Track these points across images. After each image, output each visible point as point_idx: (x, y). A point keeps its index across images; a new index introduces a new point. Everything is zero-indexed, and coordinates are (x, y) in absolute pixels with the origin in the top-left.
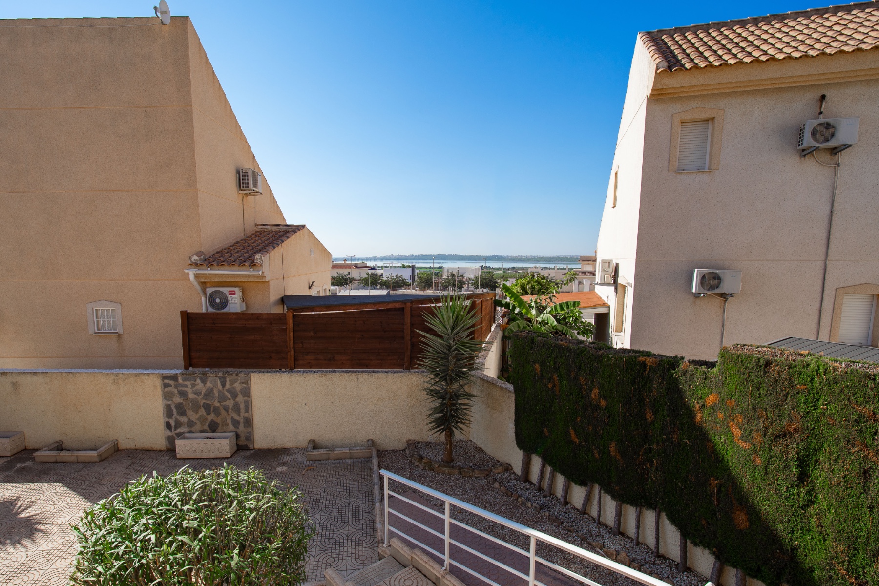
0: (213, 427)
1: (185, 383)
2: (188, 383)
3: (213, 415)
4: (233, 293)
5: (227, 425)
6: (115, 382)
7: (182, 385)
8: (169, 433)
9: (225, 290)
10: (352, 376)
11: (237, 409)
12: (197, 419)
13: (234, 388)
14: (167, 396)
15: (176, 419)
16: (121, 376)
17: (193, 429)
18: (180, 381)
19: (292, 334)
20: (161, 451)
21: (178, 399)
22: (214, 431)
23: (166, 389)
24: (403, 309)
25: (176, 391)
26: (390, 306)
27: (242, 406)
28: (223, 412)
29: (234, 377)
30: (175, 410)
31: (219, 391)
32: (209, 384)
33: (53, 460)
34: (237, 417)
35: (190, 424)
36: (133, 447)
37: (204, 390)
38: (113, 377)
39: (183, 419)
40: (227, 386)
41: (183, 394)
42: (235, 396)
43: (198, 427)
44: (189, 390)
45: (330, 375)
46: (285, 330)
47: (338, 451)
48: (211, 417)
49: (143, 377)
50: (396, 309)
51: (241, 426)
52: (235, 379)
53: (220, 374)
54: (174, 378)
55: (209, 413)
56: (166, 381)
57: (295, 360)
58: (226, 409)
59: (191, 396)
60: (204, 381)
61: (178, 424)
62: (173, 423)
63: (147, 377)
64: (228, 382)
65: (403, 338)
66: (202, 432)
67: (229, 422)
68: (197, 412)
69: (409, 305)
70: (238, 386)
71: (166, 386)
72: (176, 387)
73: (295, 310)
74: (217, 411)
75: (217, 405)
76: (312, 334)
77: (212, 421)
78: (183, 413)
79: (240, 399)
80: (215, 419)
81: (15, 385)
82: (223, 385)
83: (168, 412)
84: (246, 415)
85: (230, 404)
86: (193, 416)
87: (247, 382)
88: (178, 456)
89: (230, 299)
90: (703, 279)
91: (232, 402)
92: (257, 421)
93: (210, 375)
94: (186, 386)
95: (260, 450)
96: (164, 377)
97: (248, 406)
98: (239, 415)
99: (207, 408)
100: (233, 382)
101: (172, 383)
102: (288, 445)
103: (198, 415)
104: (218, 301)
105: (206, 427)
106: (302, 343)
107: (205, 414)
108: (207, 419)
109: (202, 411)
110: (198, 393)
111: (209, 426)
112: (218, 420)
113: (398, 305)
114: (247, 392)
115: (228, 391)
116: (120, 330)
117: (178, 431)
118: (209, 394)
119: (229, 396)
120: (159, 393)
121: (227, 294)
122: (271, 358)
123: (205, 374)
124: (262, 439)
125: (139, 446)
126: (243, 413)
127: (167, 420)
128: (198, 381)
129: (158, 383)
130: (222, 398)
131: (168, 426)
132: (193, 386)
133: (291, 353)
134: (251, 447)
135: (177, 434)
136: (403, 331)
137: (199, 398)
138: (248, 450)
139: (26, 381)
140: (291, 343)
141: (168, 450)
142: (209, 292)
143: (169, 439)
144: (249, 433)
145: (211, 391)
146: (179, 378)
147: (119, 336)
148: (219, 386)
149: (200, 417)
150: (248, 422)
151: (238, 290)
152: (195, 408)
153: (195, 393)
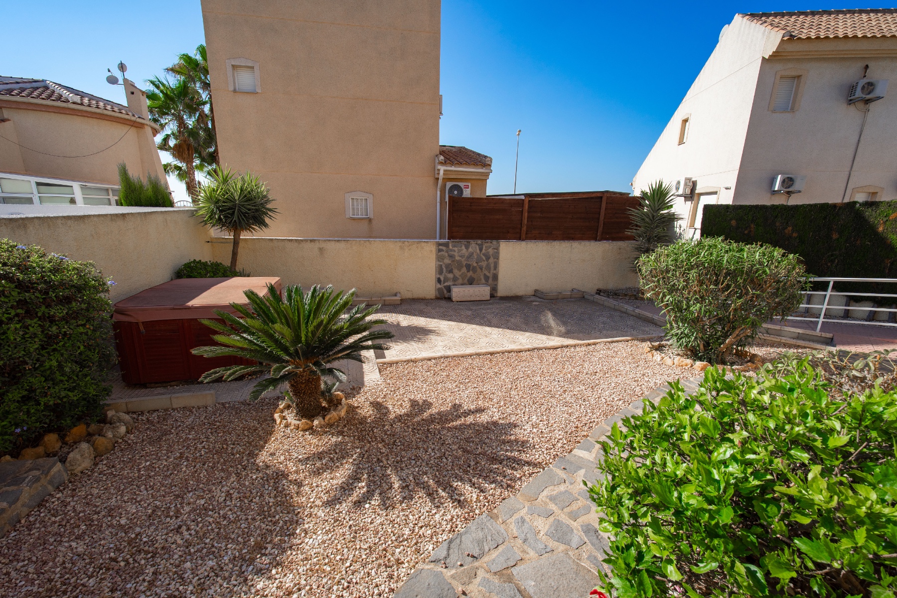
0: (471, 281)
1: (454, 249)
2: (456, 249)
3: (471, 272)
4: (467, 187)
5: (481, 280)
6: (401, 248)
7: (451, 250)
8: (439, 286)
9: (462, 184)
10: (567, 244)
11: (488, 267)
12: (460, 275)
13: (488, 252)
14: (439, 258)
15: (445, 275)
16: (406, 243)
17: (456, 283)
18: (451, 247)
19: (526, 214)
20: (433, 299)
21: (447, 261)
22: (472, 284)
23: (440, 253)
24: (601, 198)
25: (447, 255)
26: (593, 196)
27: (492, 265)
28: (479, 270)
29: (489, 244)
30: (444, 269)
31: (478, 255)
32: (470, 250)
34: (488, 274)
35: (455, 279)
36: (411, 297)
37: (467, 254)
38: (400, 245)
39: (450, 276)
40: (484, 251)
41: (451, 256)
42: (488, 258)
43: (460, 281)
44: (456, 254)
45: (553, 243)
46: (522, 211)
47: (564, 294)
48: (470, 274)
49: (423, 244)
50: (597, 198)
51: (490, 280)
52: (488, 246)
53: (479, 244)
54: (446, 245)
55: (468, 271)
56: (441, 247)
57: (526, 234)
58: (481, 268)
59: (457, 258)
60: (467, 248)
61: (446, 280)
62: (442, 279)
63: (426, 245)
64: (484, 248)
65: (598, 219)
67: (482, 277)
68: (460, 270)
69: (605, 194)
70: (491, 251)
71: (440, 251)
72: (447, 251)
73: (531, 196)
74: (474, 270)
75: (475, 265)
76: (539, 215)
77: (471, 277)
78: (451, 271)
79: (491, 260)
80: (473, 275)
81: (321, 250)
82: (481, 250)
83: (440, 270)
84: (495, 272)
85: (484, 264)
86: (457, 273)
87: (497, 249)
88: (454, 300)
89: (464, 190)
90: (783, 182)
91: (486, 262)
92: (500, 276)
93: (472, 244)
94: (454, 251)
95: (502, 296)
96: (439, 244)
97: (496, 266)
98: (490, 272)
99: (468, 267)
100: (487, 248)
101: (444, 248)
102: (520, 293)
104: (455, 191)
105: (466, 281)
106: (532, 221)
107: (466, 271)
108: (466, 276)
109: (464, 270)
110: (462, 256)
111: (468, 280)
112: (475, 276)
113: (598, 195)
114: (497, 256)
115: (484, 254)
116: (371, 215)
117: (446, 284)
118: (470, 257)
119: (484, 258)
120: (434, 256)
121: (463, 187)
122: (508, 232)
123: (468, 244)
124: (503, 289)
125: (415, 296)
126: (492, 271)
127: (438, 276)
128: (463, 247)
129: (434, 248)
130: (479, 260)
131: (439, 281)
132: (459, 251)
133: (524, 228)
134: (495, 295)
135: (445, 287)
136: (599, 214)
137: (463, 260)
138: (494, 297)
139: (331, 247)
140: (525, 221)
141: (437, 298)
142: (449, 185)
143: (439, 290)
144: (496, 285)
145: (471, 255)
146: (450, 245)
147: (370, 220)
148: (478, 251)
149: (462, 274)
150: (495, 277)
151: (470, 185)
152: (460, 267)
153: (460, 256)
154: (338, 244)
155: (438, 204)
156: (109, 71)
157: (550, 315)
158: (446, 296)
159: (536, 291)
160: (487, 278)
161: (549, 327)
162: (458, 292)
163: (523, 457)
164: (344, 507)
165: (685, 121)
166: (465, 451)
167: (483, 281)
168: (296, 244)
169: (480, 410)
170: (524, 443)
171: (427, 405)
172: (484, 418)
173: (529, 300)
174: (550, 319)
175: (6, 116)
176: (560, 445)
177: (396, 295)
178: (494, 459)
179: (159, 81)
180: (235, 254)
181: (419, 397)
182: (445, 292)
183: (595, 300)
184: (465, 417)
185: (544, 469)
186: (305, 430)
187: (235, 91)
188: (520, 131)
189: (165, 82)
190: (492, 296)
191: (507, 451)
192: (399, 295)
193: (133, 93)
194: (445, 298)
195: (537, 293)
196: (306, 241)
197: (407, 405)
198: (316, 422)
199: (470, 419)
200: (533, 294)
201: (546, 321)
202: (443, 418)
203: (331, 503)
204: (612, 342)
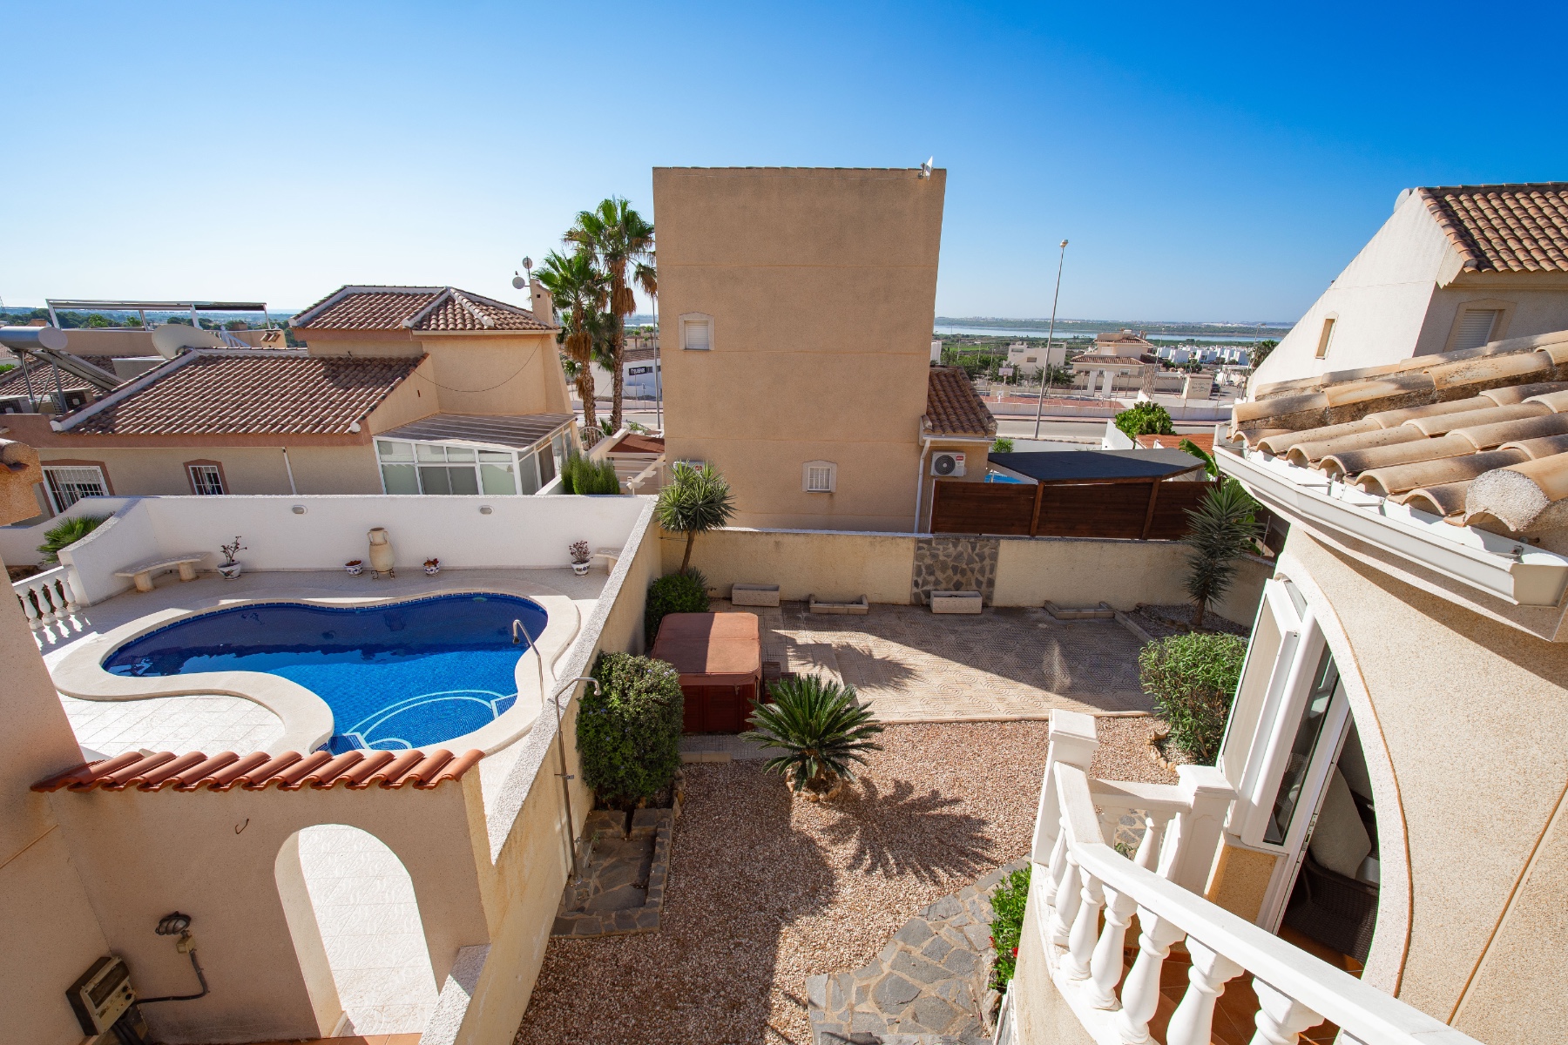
0: (958, 586)
1: (938, 547)
2: (941, 547)
3: (959, 575)
4: (960, 458)
5: (971, 586)
6: (872, 544)
7: (935, 549)
8: (915, 590)
9: (953, 455)
10: (1096, 545)
11: (982, 571)
12: (944, 579)
13: (984, 552)
14: (918, 557)
15: (925, 578)
16: (878, 538)
17: (938, 588)
18: (934, 545)
19: (1040, 504)
20: (906, 605)
21: (928, 561)
22: (957, 590)
23: (919, 552)
24: (1152, 484)
25: (928, 553)
26: (1140, 481)
27: (988, 569)
28: (969, 573)
30: (924, 570)
31: (969, 555)
32: (960, 548)
33: (826, 611)
34: (981, 578)
35: (937, 583)
36: (879, 601)
37: (954, 554)
38: (870, 539)
39: (932, 579)
40: (977, 551)
41: (934, 556)
42: (982, 558)
43: (944, 585)
44: (940, 553)
45: (1076, 543)
46: (1032, 501)
47: (1085, 612)
48: (958, 577)
49: (899, 541)
50: (1147, 484)
51: (984, 586)
52: (985, 544)
53: (972, 540)
54: (929, 542)
55: (955, 574)
56: (921, 545)
57: (1038, 528)
58: (972, 571)
59: (942, 558)
60: (955, 546)
61: (925, 583)
62: (920, 582)
63: (902, 540)
64: (978, 545)
65: (1146, 511)
66: (946, 590)
67: (973, 582)
68: (943, 572)
70: (987, 551)
71: (919, 548)
72: (929, 550)
73: (1047, 482)
74: (963, 572)
75: (965, 567)
76: (1058, 504)
77: (958, 581)
78: (932, 573)
79: (987, 562)
80: (961, 579)
81: (777, 544)
82: (973, 549)
83: (918, 572)
84: (990, 576)
85: (977, 566)
86: (940, 575)
87: (996, 548)
88: (934, 611)
89: (957, 464)
91: (979, 565)
92: (998, 582)
93: (963, 540)
94: (939, 549)
95: (997, 607)
96: (919, 541)
97: (993, 569)
98: (983, 576)
99: (955, 569)
100: (982, 547)
101: (925, 546)
102: (1024, 603)
103: (945, 576)
104: (945, 465)
105: (951, 586)
106: (1047, 513)
107: (952, 574)
108: (953, 579)
109: (950, 572)
110: (948, 556)
111: (954, 585)
112: (963, 580)
113: (1148, 480)
114: (994, 557)
115: (977, 555)
116: (833, 489)
117: (925, 588)
118: (959, 556)
119: (977, 559)
120: (911, 554)
121: (953, 459)
122: (1013, 525)
123: (958, 539)
124: (1001, 597)
125: (885, 600)
126: (987, 575)
127: (915, 578)
128: (951, 545)
129: (912, 546)
130: (970, 561)
131: (916, 584)
132: (945, 549)
133: (1036, 522)
134: (990, 604)
135: (922, 591)
136: (1148, 504)
137: (949, 560)
138: (987, 607)
139: (789, 541)
140: (1037, 513)
141: (912, 605)
142: (936, 456)
143: (916, 595)
144: (992, 592)
145: (960, 555)
146: (933, 542)
147: (831, 494)
148: (970, 550)
149: (947, 577)
150: (991, 583)
151: (964, 456)
152: (944, 568)
153: (945, 556)
154: (797, 538)
155: (921, 477)
156: (517, 274)
157: (1057, 651)
158: (925, 603)
159: (1047, 602)
160: (979, 583)
161: (1051, 677)
162: (939, 603)
163: (986, 854)
164: (859, 872)
165: (1330, 322)
166: (941, 842)
167: (974, 587)
168: (749, 537)
169: (956, 801)
170: (989, 840)
171: (909, 788)
172: (957, 810)
173: (1036, 616)
174: (1055, 660)
175: (425, 350)
176: (1017, 848)
177: (860, 602)
178: (962, 852)
179: (555, 256)
180: (688, 552)
181: (903, 778)
182: (923, 597)
183: (1127, 627)
184: (942, 807)
185: (998, 867)
186: (814, 802)
187: (686, 349)
188: (1066, 243)
189: (561, 255)
190: (985, 606)
191: (973, 846)
192: (865, 602)
193: (539, 296)
194: (923, 605)
195: (1046, 607)
196: (761, 533)
197: (891, 784)
198: (821, 796)
199: (945, 810)
200: (1042, 605)
201: (1050, 665)
202: (922, 804)
203: (851, 868)
204: (1117, 718)
